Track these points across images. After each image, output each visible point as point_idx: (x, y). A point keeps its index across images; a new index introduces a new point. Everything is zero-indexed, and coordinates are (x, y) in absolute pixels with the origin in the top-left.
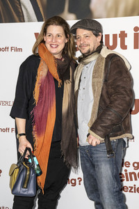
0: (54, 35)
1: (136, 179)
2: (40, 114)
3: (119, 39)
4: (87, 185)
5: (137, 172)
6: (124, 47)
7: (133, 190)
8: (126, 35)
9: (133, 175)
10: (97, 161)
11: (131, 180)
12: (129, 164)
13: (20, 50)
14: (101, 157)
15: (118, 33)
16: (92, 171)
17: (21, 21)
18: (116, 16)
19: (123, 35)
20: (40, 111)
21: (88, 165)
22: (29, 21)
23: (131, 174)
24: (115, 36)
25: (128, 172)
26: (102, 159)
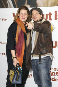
0: (23, 14)
1: (55, 75)
2: (19, 48)
3: (48, 16)
4: (35, 78)
5: (55, 72)
6: (50, 19)
7: (54, 80)
8: (51, 14)
9: (54, 74)
10: (40, 68)
11: (53, 75)
12: (52, 69)
13: (6, 20)
14: (42, 66)
15: (48, 13)
16: (37, 72)
17: (7, 8)
18: (47, 6)
19: (50, 14)
20: (19, 47)
21: (35, 69)
22: (10, 8)
23: (53, 73)
24: (47, 15)
25: (52, 72)
26: (42, 67)
